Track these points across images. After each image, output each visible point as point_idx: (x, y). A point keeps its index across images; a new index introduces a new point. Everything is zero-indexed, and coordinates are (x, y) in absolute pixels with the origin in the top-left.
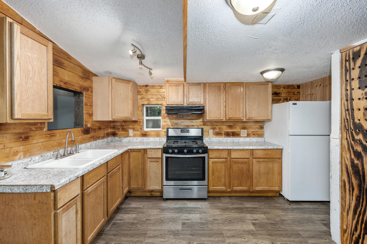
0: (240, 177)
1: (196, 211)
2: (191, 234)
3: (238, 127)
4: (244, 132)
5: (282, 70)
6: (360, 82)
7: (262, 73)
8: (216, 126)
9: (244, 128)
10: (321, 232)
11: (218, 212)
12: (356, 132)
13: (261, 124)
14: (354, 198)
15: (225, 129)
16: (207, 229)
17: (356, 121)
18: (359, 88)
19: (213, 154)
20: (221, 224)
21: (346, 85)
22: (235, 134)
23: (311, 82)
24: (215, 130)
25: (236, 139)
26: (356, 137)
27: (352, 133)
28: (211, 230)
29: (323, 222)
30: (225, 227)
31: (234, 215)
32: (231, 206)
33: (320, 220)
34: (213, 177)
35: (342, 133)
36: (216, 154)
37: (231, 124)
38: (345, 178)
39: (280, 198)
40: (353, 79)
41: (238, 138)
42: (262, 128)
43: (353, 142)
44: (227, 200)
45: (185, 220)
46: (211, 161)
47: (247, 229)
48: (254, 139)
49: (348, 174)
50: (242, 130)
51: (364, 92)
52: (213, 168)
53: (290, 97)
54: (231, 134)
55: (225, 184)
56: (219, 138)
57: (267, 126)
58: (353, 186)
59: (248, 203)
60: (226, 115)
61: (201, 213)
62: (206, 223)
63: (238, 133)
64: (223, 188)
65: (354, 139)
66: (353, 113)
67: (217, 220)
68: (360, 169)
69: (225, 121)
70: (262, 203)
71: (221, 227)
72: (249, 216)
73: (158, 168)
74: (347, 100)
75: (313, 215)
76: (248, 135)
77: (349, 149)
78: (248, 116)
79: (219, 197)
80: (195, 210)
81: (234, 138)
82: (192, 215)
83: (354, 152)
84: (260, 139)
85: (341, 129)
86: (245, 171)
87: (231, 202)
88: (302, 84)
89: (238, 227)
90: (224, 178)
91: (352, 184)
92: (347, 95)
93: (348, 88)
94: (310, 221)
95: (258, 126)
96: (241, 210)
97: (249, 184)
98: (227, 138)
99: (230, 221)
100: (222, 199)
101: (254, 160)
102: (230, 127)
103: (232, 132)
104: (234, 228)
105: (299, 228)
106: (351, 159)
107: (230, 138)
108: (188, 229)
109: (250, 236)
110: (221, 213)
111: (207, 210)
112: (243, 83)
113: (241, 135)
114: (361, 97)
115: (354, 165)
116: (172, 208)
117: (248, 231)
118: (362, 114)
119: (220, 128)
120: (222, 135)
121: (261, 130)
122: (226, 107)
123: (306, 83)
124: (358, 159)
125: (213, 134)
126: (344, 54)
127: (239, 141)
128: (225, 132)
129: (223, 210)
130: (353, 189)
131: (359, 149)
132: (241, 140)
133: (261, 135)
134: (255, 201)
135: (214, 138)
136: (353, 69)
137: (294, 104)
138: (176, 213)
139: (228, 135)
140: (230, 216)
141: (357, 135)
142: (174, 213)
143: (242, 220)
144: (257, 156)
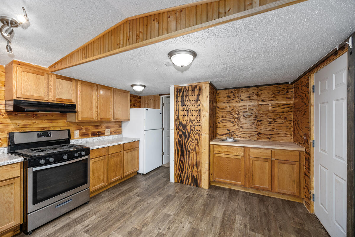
0: (115, 170)
1: (87, 216)
2: (103, 231)
3: (103, 127)
4: (108, 131)
5: (145, 86)
6: (181, 103)
7: (132, 86)
8: (83, 126)
9: (108, 128)
10: (165, 181)
11: (108, 205)
12: (180, 126)
13: (119, 123)
14: (179, 156)
15: (92, 129)
16: (112, 219)
17: (180, 121)
18: (181, 106)
19: (94, 154)
20: (119, 209)
21: (176, 103)
22: (100, 134)
23: (148, 96)
24: (81, 131)
25: (101, 138)
26: (180, 128)
27: (178, 126)
28: (115, 217)
29: (163, 177)
30: (123, 209)
31: (122, 199)
32: (114, 195)
33: (162, 177)
34: (94, 177)
35: (175, 127)
36: (96, 153)
37: (98, 124)
38: (176, 148)
39: (138, 175)
40: (179, 101)
41: (104, 137)
42: (120, 126)
43: (179, 131)
44: (107, 193)
45: (84, 228)
46: (91, 161)
47: (137, 201)
48: (115, 137)
49: (177, 146)
50: (106, 130)
51: (183, 108)
52: (93, 168)
53: (136, 104)
54: (97, 134)
55: (103, 180)
56: (86, 139)
57: (123, 125)
58: (179, 151)
59: (123, 187)
60: (98, 115)
61: (94, 214)
62: (107, 217)
63: (104, 132)
64: (102, 184)
65: (179, 129)
66: (179, 117)
67: (113, 209)
68: (181, 142)
69: (96, 121)
70: (132, 183)
71: (121, 211)
72: (131, 194)
73: (12, 194)
74: (177, 111)
75: (158, 176)
76: (111, 134)
77: (177, 134)
78: (115, 117)
79: (98, 195)
80: (85, 216)
81: (100, 137)
82: (87, 221)
83: (179, 135)
84: (119, 136)
85: (174, 125)
86: (118, 163)
87: (111, 193)
88: (142, 96)
89: (131, 203)
90: (103, 175)
91: (179, 150)
92: (176, 108)
93: (177, 105)
94: (159, 179)
95: (118, 125)
96: (123, 193)
97: (121, 172)
98: (93, 138)
99: (123, 204)
100: (103, 195)
101: (124, 152)
102: (97, 127)
103: (98, 132)
104: (130, 205)
105: (158, 185)
106: (178, 139)
107: (96, 138)
108: (96, 230)
109: (142, 203)
110: (111, 203)
111: (97, 209)
112: (111, 88)
113: (106, 134)
114: (182, 110)
115: (179, 141)
116: (54, 232)
117: (138, 201)
118: (182, 118)
119: (86, 129)
120: (89, 136)
121: (120, 129)
122: (97, 108)
123: (144, 96)
124: (181, 138)
125: (79, 135)
126: (175, 88)
127: (104, 139)
128: (91, 132)
129: (111, 201)
130: (179, 153)
131: (181, 133)
132: (106, 138)
133: (120, 133)
134: (127, 184)
135: (80, 140)
136: (179, 96)
137: (147, 110)
138: (66, 231)
139: (94, 135)
140: (120, 201)
141: (180, 127)
142: (62, 233)
143: (130, 198)
144: (127, 148)
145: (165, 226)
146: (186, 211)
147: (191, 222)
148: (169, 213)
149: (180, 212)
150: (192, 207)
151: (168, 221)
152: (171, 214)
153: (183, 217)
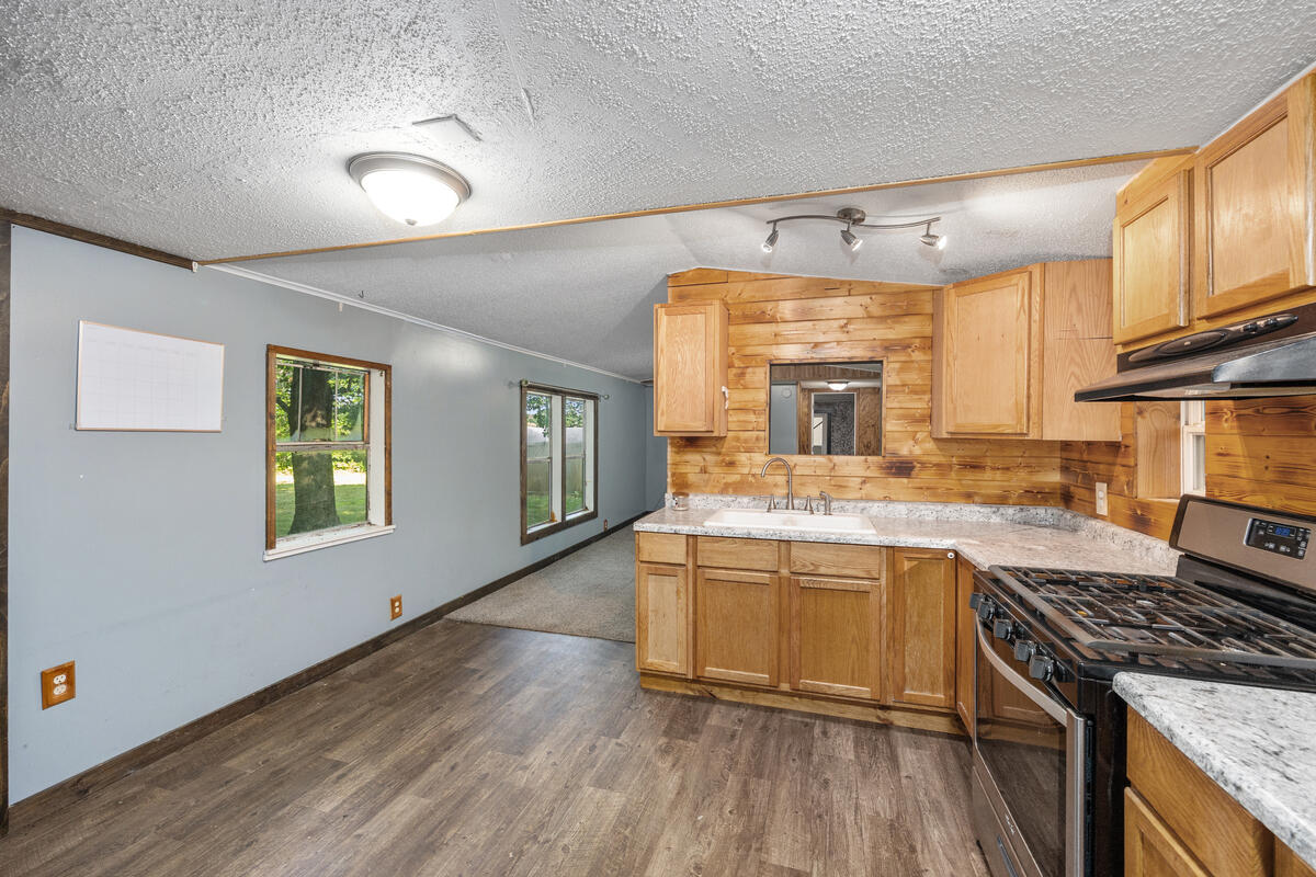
145: (606, 754)
146: (529, 809)
147: (521, 769)
148: (600, 793)
149: (555, 800)
150: (499, 830)
151: (598, 765)
152: (592, 788)
153: (545, 786)
